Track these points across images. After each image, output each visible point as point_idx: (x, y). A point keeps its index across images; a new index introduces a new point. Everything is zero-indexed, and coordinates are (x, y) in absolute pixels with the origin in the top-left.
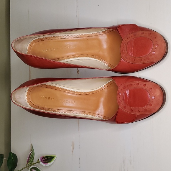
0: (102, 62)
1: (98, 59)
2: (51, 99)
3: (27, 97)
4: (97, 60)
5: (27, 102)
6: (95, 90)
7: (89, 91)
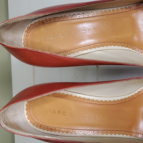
0: (137, 52)
1: (131, 47)
2: (61, 113)
3: (26, 112)
4: (131, 49)
5: (27, 119)
6: (130, 95)
7: (119, 98)
